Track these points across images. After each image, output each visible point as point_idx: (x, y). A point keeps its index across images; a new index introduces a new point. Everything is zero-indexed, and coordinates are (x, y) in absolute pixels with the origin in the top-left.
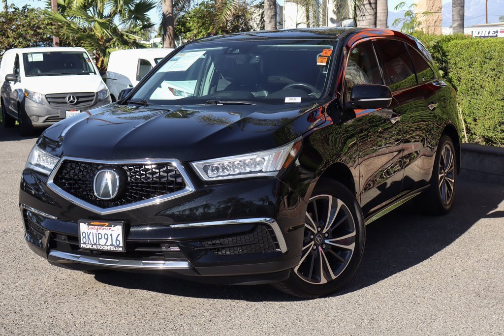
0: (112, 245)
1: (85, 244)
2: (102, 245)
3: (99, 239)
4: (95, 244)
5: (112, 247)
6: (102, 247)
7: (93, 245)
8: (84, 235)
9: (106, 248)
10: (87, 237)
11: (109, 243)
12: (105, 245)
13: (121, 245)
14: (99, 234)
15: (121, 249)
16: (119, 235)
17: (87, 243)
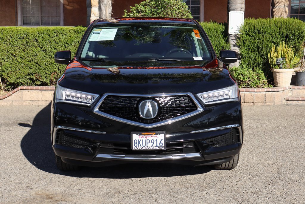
0: (157, 146)
1: (136, 147)
2: (150, 147)
3: (147, 143)
4: (144, 147)
5: (156, 147)
6: (150, 148)
7: (142, 147)
8: (136, 141)
9: (152, 148)
10: (138, 143)
11: (155, 145)
12: (152, 146)
13: (163, 145)
14: (147, 140)
15: (163, 148)
16: (162, 140)
17: (138, 146)
